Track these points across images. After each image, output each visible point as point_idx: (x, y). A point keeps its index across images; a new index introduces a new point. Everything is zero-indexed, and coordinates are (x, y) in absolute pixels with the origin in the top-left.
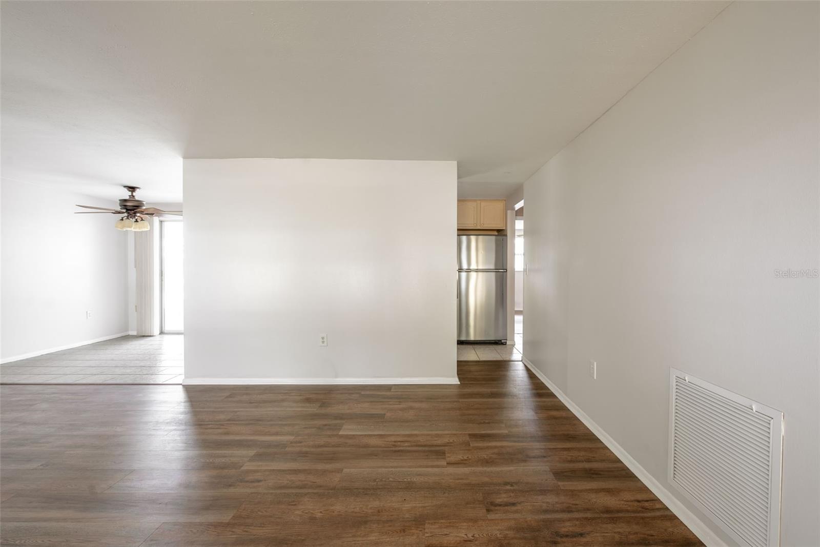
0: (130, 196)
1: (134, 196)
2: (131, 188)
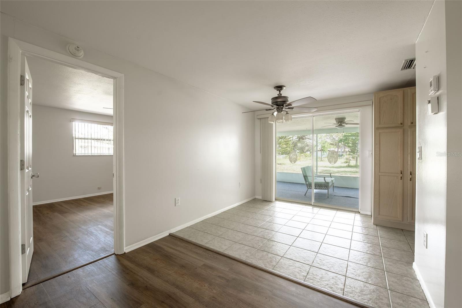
0: (278, 95)
1: (281, 94)
2: (279, 88)
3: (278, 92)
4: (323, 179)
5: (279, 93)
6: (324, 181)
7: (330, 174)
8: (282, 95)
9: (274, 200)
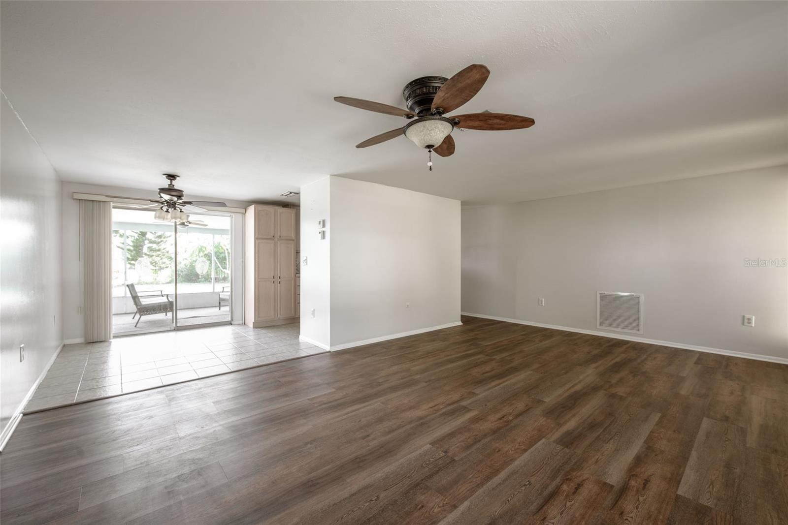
0: (169, 185)
1: (173, 185)
2: (172, 177)
3: (169, 182)
4: (165, 297)
5: (170, 184)
6: (167, 301)
7: (161, 291)
8: (176, 187)
9: (112, 337)
